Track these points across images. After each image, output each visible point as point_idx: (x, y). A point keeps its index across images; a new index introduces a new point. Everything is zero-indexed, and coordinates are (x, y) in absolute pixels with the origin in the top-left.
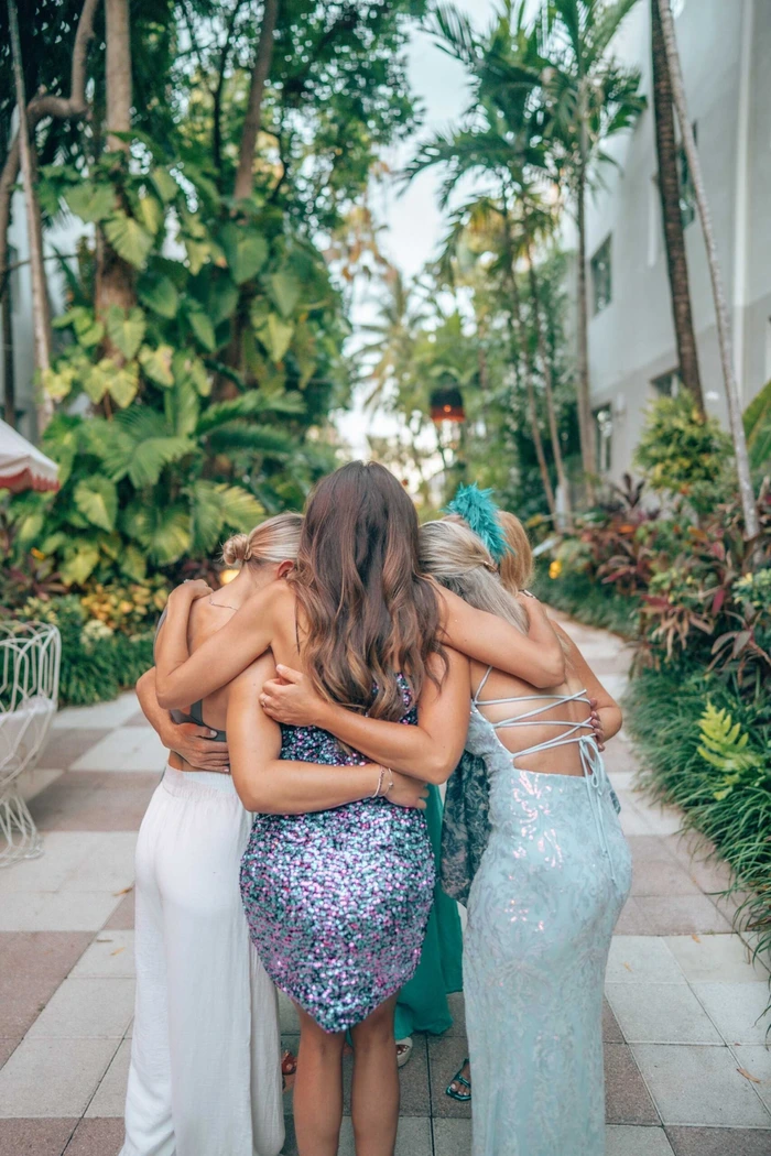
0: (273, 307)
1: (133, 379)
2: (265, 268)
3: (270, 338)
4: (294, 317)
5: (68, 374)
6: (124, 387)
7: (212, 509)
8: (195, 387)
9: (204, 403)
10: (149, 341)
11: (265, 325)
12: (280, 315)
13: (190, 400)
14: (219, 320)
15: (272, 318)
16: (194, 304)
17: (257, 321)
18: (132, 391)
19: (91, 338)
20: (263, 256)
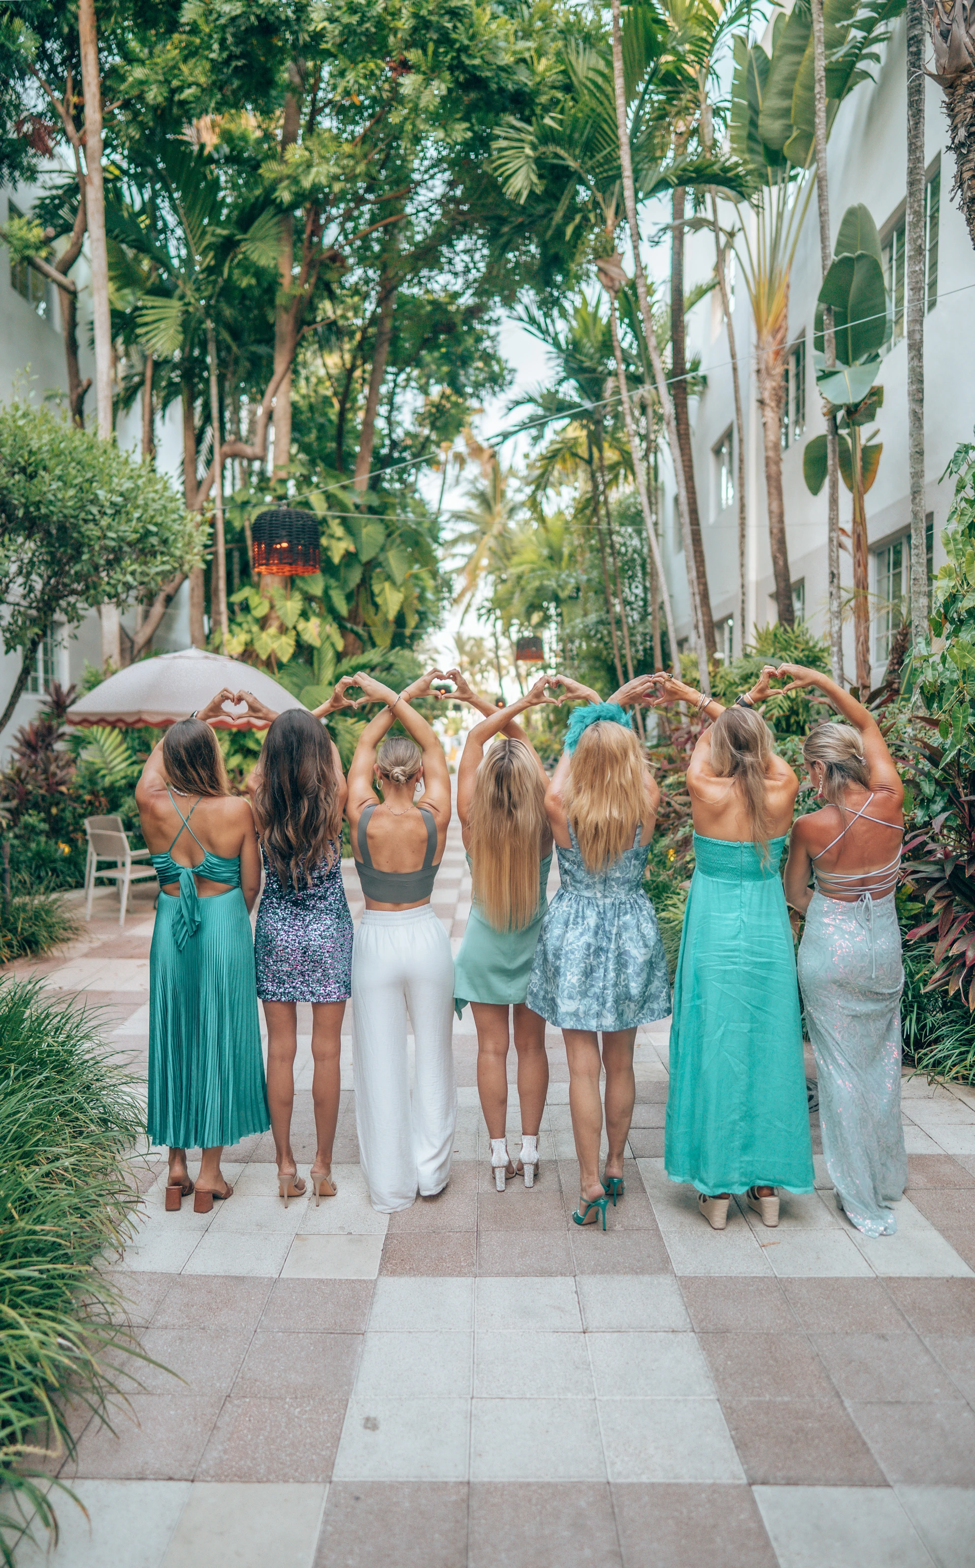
0: (389, 578)
1: (293, 643)
2: (383, 549)
3: (385, 600)
4: (404, 583)
5: (243, 637)
6: (284, 648)
7: (348, 737)
8: (333, 645)
9: (339, 657)
10: (304, 615)
11: (382, 590)
12: (393, 583)
13: (330, 655)
14: (348, 590)
15: (387, 585)
16: (333, 583)
17: (376, 589)
18: (291, 650)
19: (260, 611)
20: (381, 539)
